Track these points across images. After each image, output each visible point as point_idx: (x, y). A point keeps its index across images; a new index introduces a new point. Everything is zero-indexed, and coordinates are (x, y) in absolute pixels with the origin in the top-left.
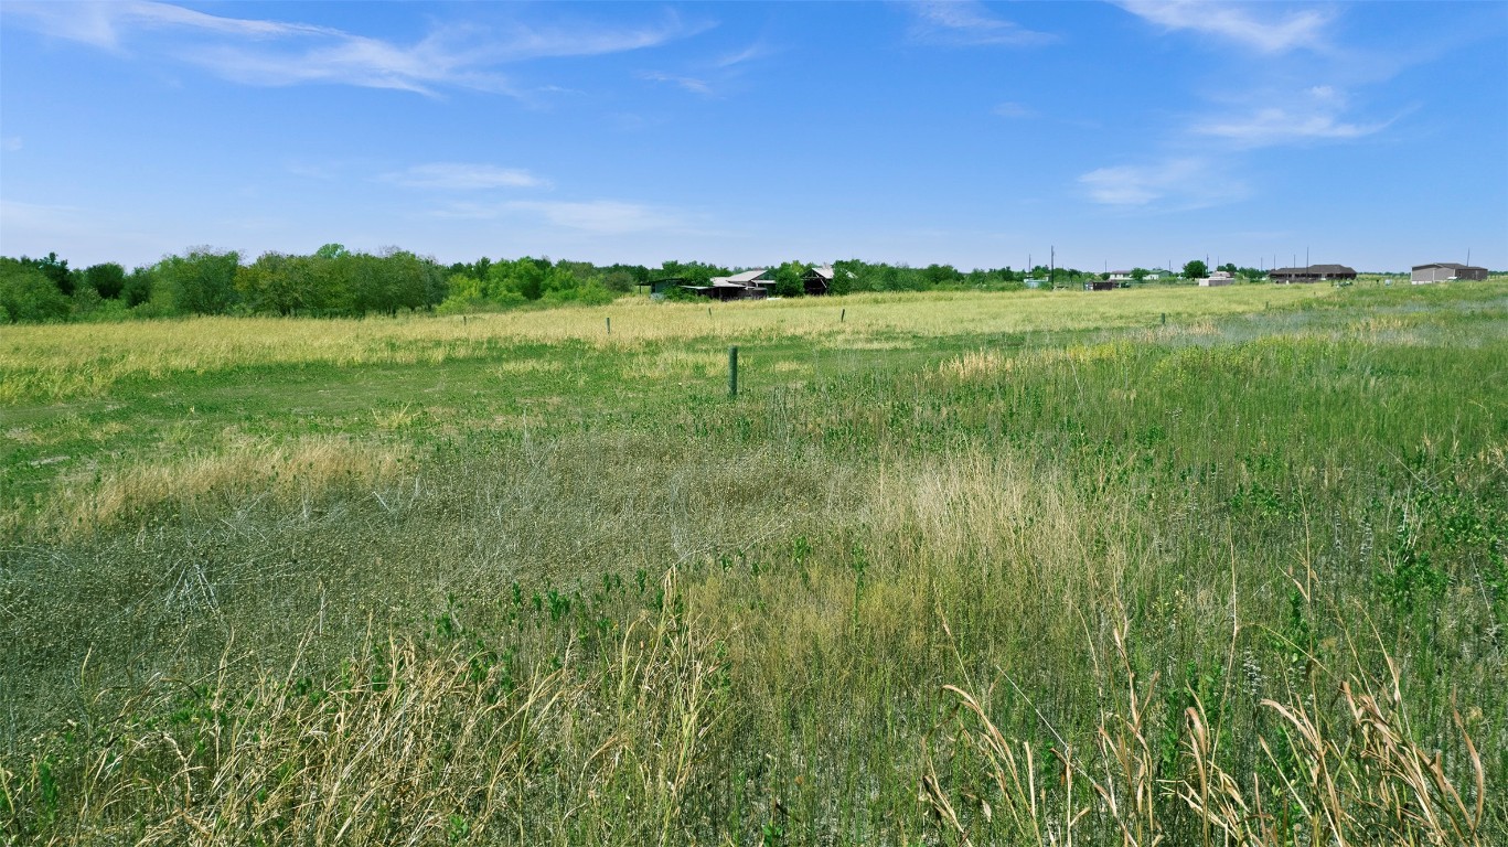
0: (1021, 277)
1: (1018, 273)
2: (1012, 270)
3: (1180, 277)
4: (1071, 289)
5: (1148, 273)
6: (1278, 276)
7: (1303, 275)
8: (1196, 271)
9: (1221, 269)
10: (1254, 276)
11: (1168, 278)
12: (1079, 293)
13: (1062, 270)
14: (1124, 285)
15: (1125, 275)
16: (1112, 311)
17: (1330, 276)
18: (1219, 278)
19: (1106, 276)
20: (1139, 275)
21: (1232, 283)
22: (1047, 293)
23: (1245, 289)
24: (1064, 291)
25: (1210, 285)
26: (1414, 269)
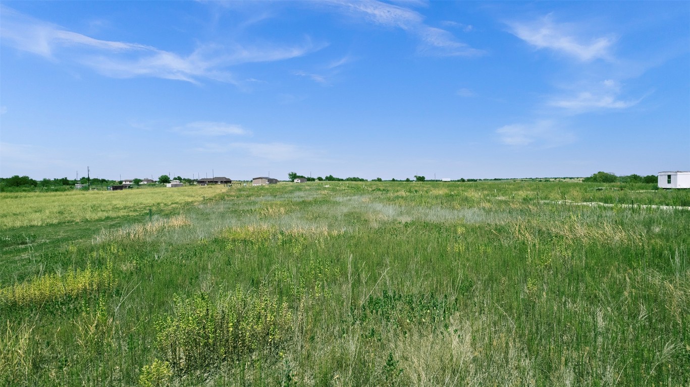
0: (74, 183)
1: (72, 181)
2: (68, 179)
3: (157, 183)
4: (100, 190)
5: (142, 181)
6: (202, 182)
7: (211, 182)
8: (165, 180)
9: (175, 179)
10: (190, 182)
11: (151, 183)
12: (104, 192)
13: (97, 179)
14: (130, 187)
15: (130, 181)
16: (121, 202)
17: (222, 182)
18: (175, 183)
19: (121, 182)
20: (137, 182)
21: (182, 185)
22: (85, 192)
23: (188, 188)
24: (96, 191)
25: (172, 187)
26: (254, 179)
